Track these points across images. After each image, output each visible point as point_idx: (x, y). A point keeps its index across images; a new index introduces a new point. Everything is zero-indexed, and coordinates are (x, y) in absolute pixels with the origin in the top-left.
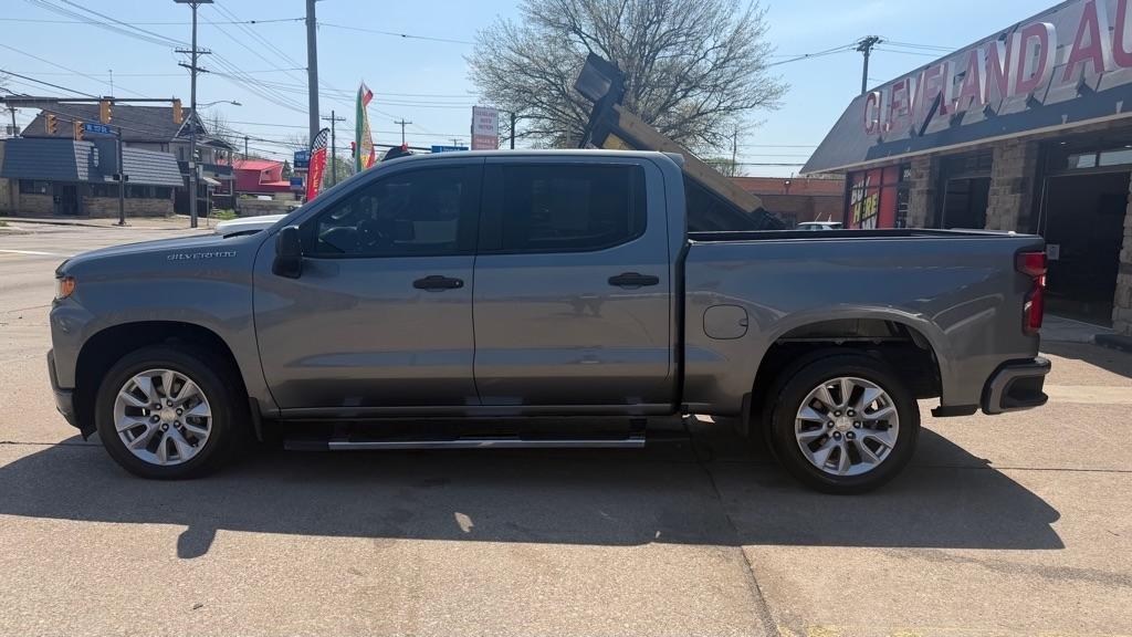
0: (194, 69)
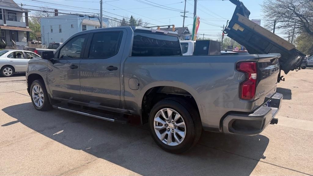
0: (184, 17)
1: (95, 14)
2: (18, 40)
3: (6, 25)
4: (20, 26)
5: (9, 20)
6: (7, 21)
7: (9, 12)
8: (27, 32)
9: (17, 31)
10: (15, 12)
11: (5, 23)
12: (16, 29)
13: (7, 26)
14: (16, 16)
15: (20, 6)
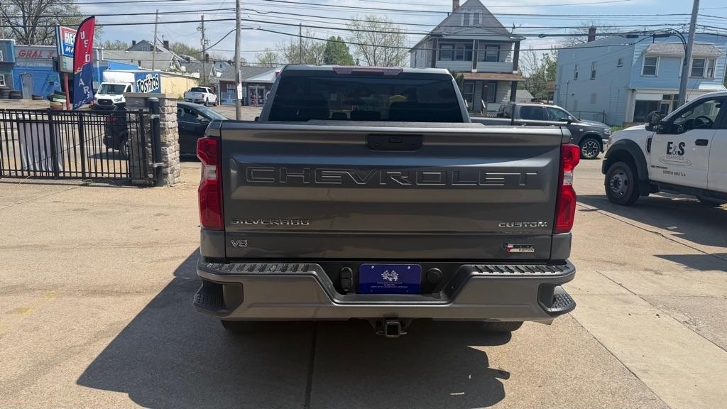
1: (673, 27)
2: (495, 99)
3: (475, 71)
4: (503, 71)
5: (485, 61)
6: (478, 63)
7: (488, 44)
8: (513, 82)
9: (496, 82)
10: (497, 44)
11: (475, 67)
12: (493, 77)
13: (478, 72)
14: (499, 52)
15: (510, 30)
